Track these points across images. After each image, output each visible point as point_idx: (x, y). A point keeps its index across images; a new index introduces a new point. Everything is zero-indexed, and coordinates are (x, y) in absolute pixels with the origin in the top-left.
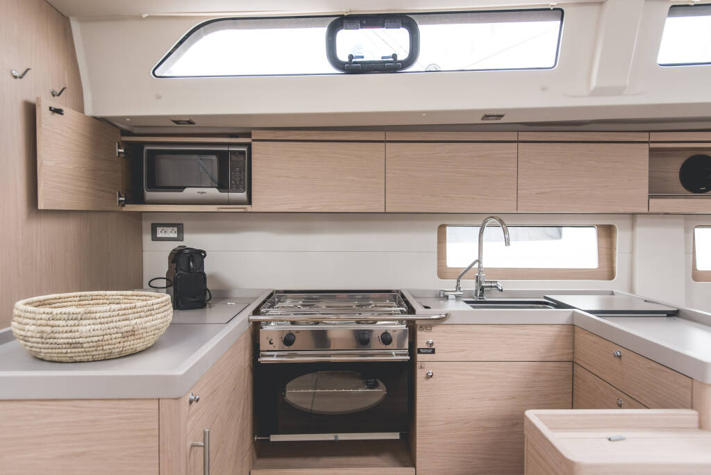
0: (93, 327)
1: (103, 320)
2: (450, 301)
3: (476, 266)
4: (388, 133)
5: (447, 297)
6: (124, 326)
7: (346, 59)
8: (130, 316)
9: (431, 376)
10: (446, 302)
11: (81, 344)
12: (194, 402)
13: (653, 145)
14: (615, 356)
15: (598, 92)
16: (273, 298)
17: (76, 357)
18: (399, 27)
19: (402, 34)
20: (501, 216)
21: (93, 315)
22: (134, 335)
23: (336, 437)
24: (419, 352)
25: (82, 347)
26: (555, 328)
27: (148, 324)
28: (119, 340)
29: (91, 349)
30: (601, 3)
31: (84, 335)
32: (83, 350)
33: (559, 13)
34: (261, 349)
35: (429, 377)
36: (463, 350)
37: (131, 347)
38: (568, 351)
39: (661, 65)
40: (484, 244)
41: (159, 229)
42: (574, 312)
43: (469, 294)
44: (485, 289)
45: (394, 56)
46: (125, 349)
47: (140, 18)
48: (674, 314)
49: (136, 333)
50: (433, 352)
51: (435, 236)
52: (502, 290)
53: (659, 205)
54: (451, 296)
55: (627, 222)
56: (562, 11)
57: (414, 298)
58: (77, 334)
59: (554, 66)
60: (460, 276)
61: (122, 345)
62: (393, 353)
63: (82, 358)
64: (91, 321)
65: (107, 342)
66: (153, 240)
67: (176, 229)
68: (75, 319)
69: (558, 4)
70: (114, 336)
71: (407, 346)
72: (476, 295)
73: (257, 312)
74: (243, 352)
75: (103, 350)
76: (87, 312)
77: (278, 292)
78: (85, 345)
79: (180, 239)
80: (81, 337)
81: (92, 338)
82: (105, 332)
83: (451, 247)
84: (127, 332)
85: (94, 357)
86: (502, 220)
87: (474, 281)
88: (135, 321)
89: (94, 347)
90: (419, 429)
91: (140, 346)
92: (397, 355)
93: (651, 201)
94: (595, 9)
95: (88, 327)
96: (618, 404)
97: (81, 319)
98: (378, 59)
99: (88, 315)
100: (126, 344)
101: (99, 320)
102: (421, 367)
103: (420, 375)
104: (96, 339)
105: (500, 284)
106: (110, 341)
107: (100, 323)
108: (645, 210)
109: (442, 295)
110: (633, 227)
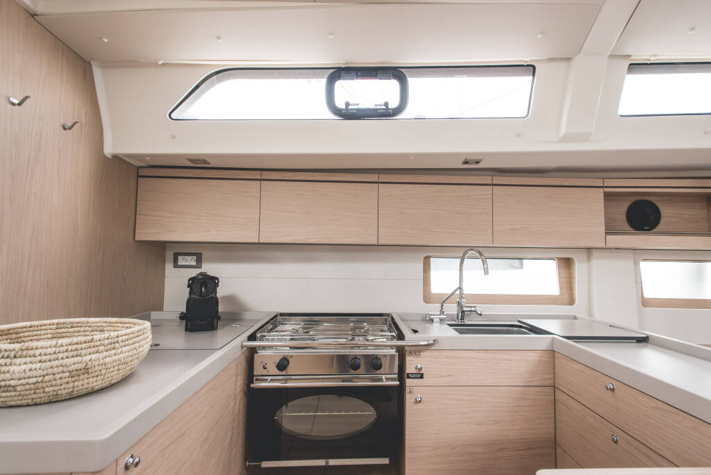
0: (30, 366)
1: (44, 358)
2: (435, 324)
3: (458, 292)
4: (381, 176)
5: (432, 320)
6: (73, 363)
7: (343, 106)
8: (83, 352)
9: (420, 402)
10: (431, 325)
11: (14, 387)
12: (132, 468)
13: (606, 190)
14: (607, 389)
15: (567, 138)
16: (276, 320)
17: (10, 401)
18: (390, 79)
19: (393, 85)
20: (480, 249)
21: (31, 352)
22: (88, 373)
23: (327, 462)
24: (408, 377)
25: (15, 391)
26: (537, 354)
27: (108, 360)
28: (67, 380)
29: (27, 392)
30: (569, 59)
31: (17, 376)
32: (17, 393)
33: (531, 69)
34: (255, 374)
35: (418, 402)
36: (451, 375)
37: (85, 387)
38: (548, 376)
39: (621, 116)
40: (465, 273)
41: (180, 258)
42: (553, 338)
43: (450, 317)
44: (466, 313)
45: (386, 104)
46: (76, 389)
47: (156, 65)
48: (643, 340)
49: (90, 371)
50: (422, 376)
51: (421, 265)
52: (481, 315)
53: (614, 240)
54: (436, 319)
55: (584, 255)
56: (534, 67)
57: (403, 320)
58: (8, 376)
59: (527, 116)
60: (444, 302)
61: (71, 385)
62: (384, 378)
63: (19, 403)
64: (28, 359)
65: (49, 384)
66: (174, 267)
67: (195, 257)
68: (8, 357)
69: (531, 61)
70: (58, 376)
71: (396, 370)
72: (458, 318)
73: (252, 337)
74: (233, 379)
75: (44, 392)
76: (23, 348)
77: (282, 315)
78: (18, 388)
79: (199, 265)
80: (12, 379)
81: (27, 380)
82: (45, 372)
83: (434, 274)
84: (77, 370)
85: (34, 401)
86: (482, 253)
87: (456, 305)
88: (89, 357)
89: (31, 389)
90: (408, 454)
91: (97, 383)
92: (387, 379)
93: (608, 237)
94: (563, 65)
95: (23, 367)
96: (613, 440)
97: (15, 357)
98: (372, 106)
99: (25, 352)
100: (76, 384)
101: (39, 358)
102: (410, 392)
103: (409, 399)
104: (34, 380)
105: (479, 308)
106: (54, 383)
107: (40, 361)
108: (603, 245)
109: (427, 319)
110: (589, 259)
